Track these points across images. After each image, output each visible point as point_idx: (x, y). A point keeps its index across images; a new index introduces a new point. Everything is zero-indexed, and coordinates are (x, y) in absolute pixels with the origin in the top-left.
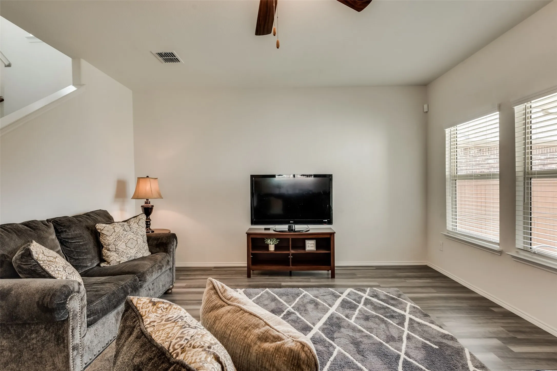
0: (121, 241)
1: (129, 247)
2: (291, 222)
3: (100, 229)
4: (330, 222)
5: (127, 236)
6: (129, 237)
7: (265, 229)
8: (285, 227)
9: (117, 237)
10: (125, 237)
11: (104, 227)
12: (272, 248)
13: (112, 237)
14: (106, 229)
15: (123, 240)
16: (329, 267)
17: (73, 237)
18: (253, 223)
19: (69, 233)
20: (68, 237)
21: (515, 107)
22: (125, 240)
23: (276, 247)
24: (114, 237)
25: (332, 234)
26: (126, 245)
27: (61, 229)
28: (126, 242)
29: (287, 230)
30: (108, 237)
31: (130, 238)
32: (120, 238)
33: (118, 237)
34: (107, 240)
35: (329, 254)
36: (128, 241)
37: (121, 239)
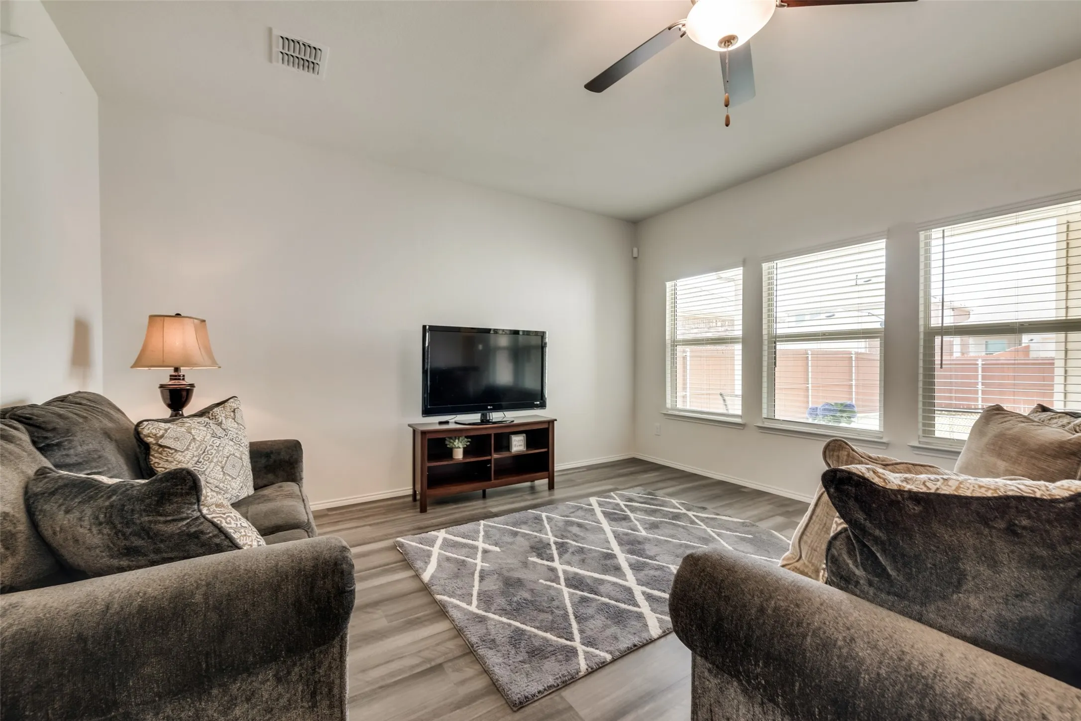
0: (212, 461)
1: (229, 475)
2: (489, 407)
3: (155, 435)
4: (543, 405)
5: (222, 449)
6: (227, 451)
7: (441, 423)
8: (476, 417)
9: (201, 452)
10: (218, 452)
11: (166, 430)
12: (459, 454)
13: (189, 454)
14: (170, 433)
15: (215, 460)
16: (546, 473)
17: (80, 460)
18: (427, 412)
19: (70, 449)
20: (68, 461)
21: (763, 265)
22: (220, 459)
23: (466, 452)
24: (196, 453)
25: (551, 422)
26: (222, 471)
27: (46, 438)
28: (223, 463)
29: (479, 421)
30: (180, 453)
31: (228, 455)
32: (208, 454)
33: (204, 452)
34: (175, 462)
35: (547, 452)
36: (226, 461)
37: (211, 457)
